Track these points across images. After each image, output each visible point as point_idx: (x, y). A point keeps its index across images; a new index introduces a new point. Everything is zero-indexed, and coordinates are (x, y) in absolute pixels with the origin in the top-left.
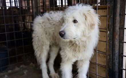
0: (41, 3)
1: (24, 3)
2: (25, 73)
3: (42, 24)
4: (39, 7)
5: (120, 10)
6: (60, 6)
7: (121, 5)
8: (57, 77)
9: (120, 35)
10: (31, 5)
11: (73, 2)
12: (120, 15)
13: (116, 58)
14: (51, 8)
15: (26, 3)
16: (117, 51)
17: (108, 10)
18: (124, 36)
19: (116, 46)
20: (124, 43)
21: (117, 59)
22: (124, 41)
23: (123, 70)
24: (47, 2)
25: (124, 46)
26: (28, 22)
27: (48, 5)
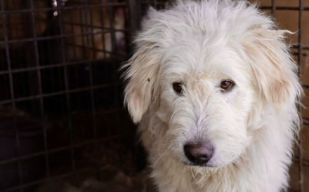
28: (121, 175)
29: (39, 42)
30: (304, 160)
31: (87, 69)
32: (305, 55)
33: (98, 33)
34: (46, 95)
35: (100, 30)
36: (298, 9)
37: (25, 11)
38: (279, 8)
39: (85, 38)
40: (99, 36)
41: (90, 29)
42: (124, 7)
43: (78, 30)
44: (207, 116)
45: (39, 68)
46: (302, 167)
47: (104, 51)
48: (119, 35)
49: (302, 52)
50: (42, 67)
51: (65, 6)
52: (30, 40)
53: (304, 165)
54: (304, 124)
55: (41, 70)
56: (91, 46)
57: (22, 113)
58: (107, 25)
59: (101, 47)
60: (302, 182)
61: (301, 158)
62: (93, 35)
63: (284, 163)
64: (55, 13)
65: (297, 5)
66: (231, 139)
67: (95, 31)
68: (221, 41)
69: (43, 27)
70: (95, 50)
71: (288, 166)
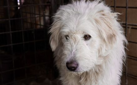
28: (47, 80)
29: (11, 21)
30: (128, 74)
31: (33, 32)
32: (128, 28)
33: (37, 17)
34: (14, 44)
35: (38, 16)
36: (125, 7)
37: (5, 7)
38: (117, 7)
39: (32, 19)
40: (38, 18)
41: (34, 15)
42: (49, 6)
43: (29, 15)
44: (77, 50)
45: (11, 32)
46: (127, 77)
47: (40, 25)
48: (47, 18)
49: (127, 26)
50: (13, 32)
51: (23, 5)
52: (7, 20)
53: (128, 76)
54: (128, 58)
55: (12, 33)
56: (34, 22)
57: (3, 52)
58: (42, 14)
59: (39, 23)
60: (127, 83)
61: (127, 73)
62: (35, 18)
63: (118, 75)
64: (19, 8)
65: (125, 6)
66: (86, 60)
67: (36, 16)
68: (85, 18)
69: (13, 14)
70: (36, 24)
71: (120, 76)
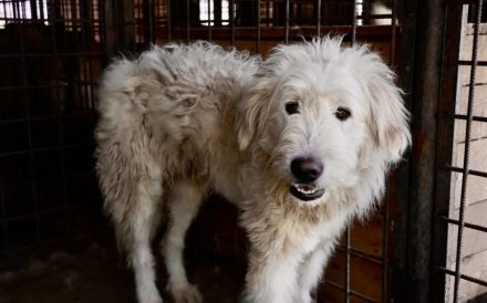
0: (136, 10)
1: (69, 7)
2: (68, 281)
3: (133, 97)
4: (129, 23)
5: (441, 45)
6: (212, 24)
7: (442, 28)
8: (195, 298)
9: (436, 141)
10: (96, 17)
11: (260, 10)
12: (439, 63)
13: (419, 227)
14: (178, 29)
15: (78, 7)
16: (425, 202)
17: (393, 42)
18: (454, 144)
19: (422, 184)
20: (453, 173)
21: (424, 233)
22: (453, 165)
23: (447, 276)
24: (161, 7)
25: (452, 184)
26: (86, 84)
27: (165, 17)
